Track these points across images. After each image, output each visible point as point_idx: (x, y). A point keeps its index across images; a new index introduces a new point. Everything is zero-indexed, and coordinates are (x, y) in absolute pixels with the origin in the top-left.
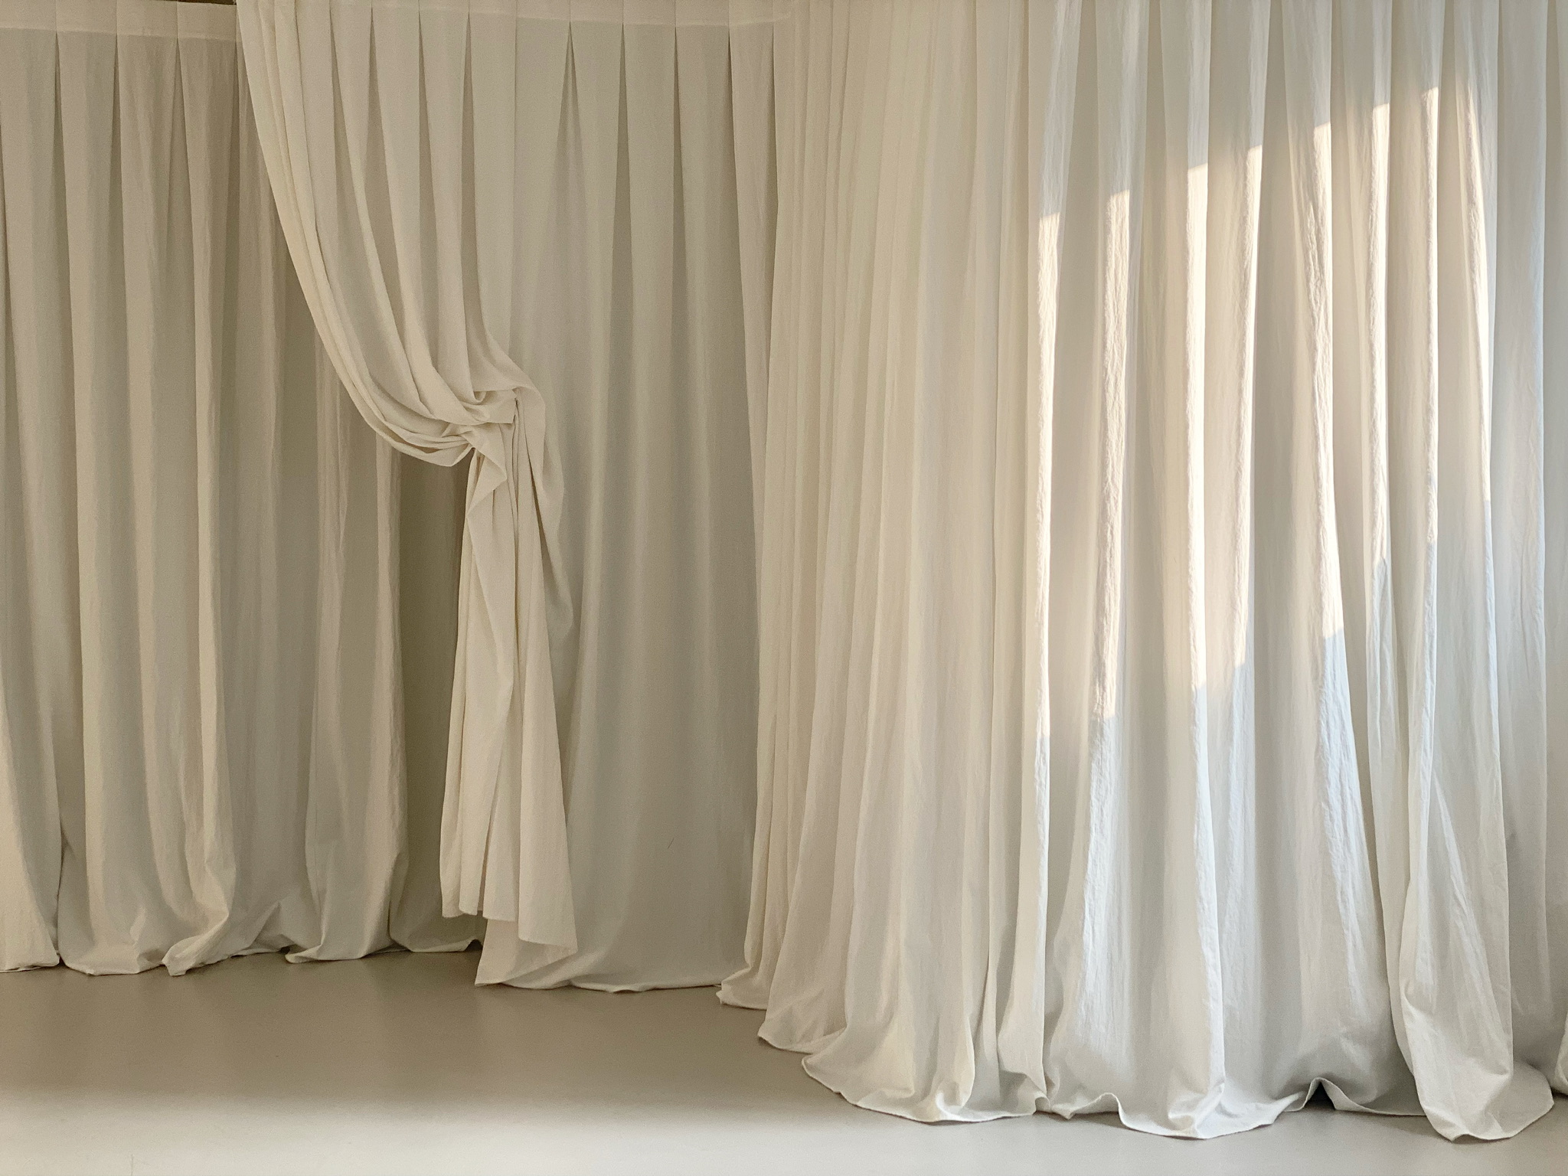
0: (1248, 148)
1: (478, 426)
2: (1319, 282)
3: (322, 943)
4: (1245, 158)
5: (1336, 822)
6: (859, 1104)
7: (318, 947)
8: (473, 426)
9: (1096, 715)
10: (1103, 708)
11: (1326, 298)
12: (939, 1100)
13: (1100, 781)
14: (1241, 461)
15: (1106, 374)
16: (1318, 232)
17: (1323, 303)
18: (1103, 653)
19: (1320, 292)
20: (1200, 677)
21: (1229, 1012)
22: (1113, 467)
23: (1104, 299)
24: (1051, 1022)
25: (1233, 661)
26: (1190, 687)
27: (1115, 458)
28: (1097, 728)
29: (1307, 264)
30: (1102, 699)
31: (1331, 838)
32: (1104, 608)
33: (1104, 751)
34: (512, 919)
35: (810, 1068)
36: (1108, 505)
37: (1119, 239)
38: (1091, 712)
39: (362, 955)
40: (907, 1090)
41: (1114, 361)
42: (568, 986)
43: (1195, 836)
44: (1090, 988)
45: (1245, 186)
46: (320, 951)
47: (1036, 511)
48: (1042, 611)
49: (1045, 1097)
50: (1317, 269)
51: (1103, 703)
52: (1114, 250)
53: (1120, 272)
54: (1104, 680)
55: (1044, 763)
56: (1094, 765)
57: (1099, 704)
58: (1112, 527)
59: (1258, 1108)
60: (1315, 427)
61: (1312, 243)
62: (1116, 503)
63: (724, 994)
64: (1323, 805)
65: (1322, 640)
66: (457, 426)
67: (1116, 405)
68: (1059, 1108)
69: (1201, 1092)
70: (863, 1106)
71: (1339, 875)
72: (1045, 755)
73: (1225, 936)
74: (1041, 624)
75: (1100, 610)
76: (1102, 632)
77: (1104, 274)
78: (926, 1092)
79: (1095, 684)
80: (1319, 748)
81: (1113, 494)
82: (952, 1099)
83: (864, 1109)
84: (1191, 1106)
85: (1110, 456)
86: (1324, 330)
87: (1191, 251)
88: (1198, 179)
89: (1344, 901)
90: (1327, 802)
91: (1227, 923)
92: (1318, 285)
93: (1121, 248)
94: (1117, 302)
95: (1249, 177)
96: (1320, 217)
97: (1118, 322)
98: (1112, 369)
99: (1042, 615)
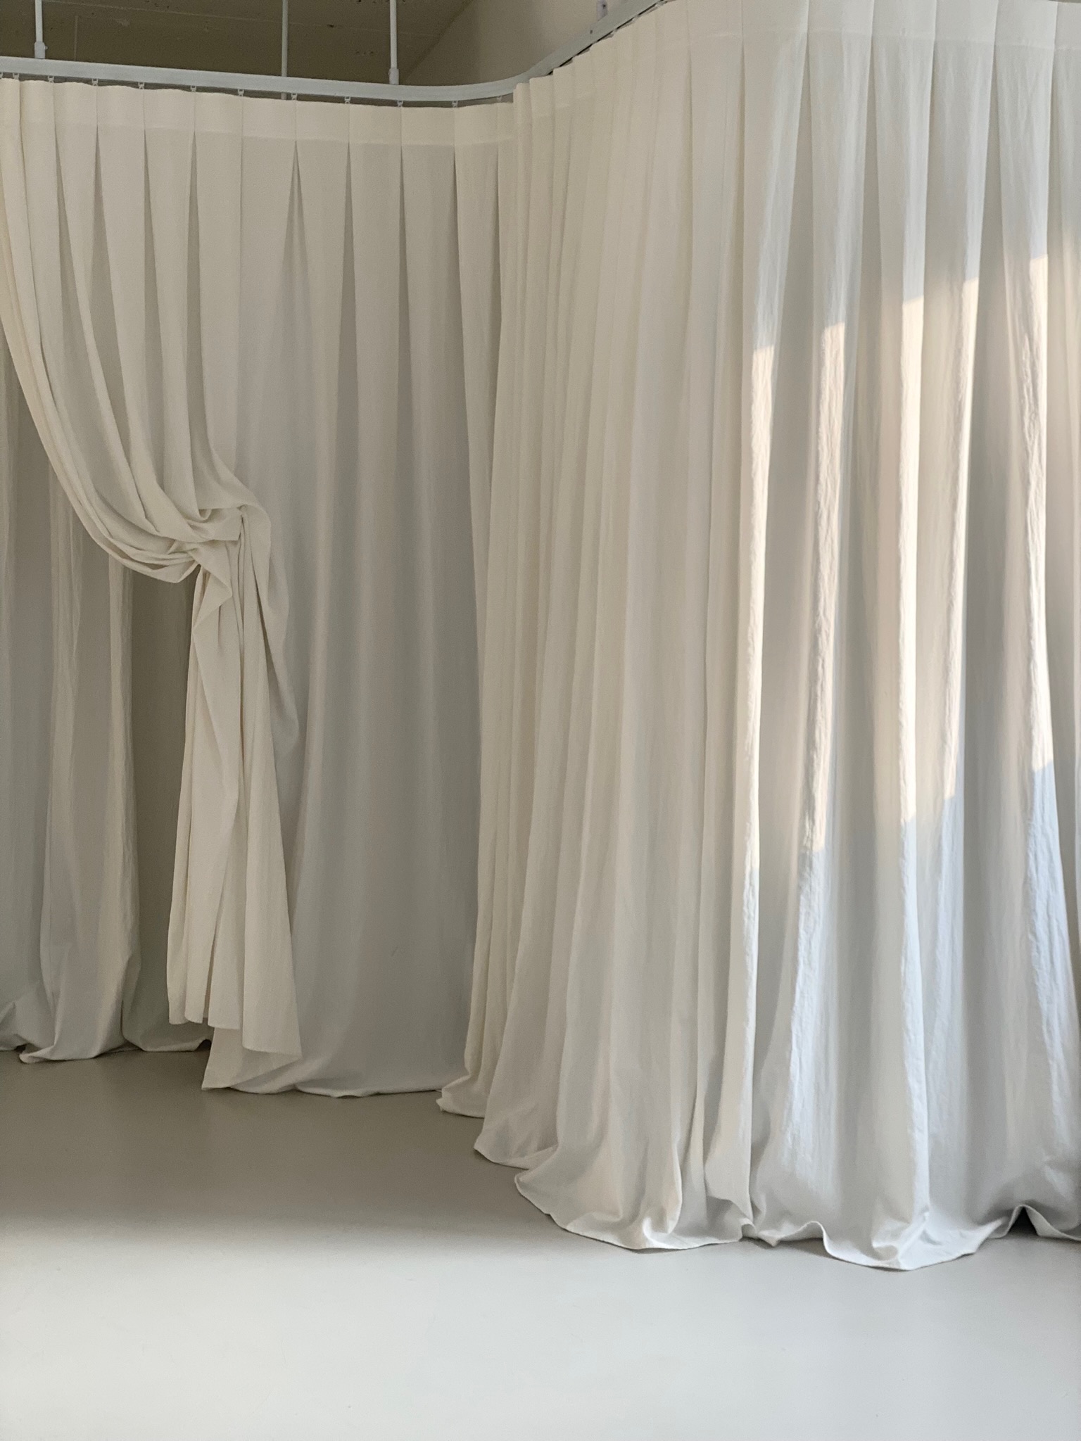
0: (964, 279)
1: (205, 543)
2: (1033, 415)
3: (55, 1043)
4: (961, 289)
5: (1042, 954)
6: (568, 1228)
7: (52, 1047)
8: (200, 543)
9: (806, 847)
10: (812, 841)
11: (1040, 431)
12: (646, 1227)
13: (809, 913)
14: (953, 594)
15: (819, 508)
16: (1033, 366)
17: (1037, 437)
18: (812, 787)
19: (1034, 425)
20: (910, 809)
21: (934, 1139)
22: (825, 601)
23: (817, 432)
24: (758, 1151)
25: (943, 795)
26: (899, 822)
27: (827, 591)
28: (805, 860)
29: (1021, 397)
30: (812, 831)
31: (1037, 970)
32: (814, 742)
33: (813, 884)
34: (237, 1027)
35: (523, 1185)
36: (820, 639)
37: (833, 371)
38: (801, 845)
39: (95, 1053)
40: (615, 1213)
41: (826, 495)
42: (294, 1091)
43: (903, 968)
44: (796, 1117)
45: (960, 318)
46: (52, 1052)
47: (747, 644)
48: (752, 745)
49: (751, 1223)
50: (1032, 402)
51: (812, 836)
52: (828, 383)
53: (834, 405)
54: (813, 813)
55: (753, 895)
56: (802, 898)
57: (808, 837)
58: (823, 661)
59: (961, 1234)
60: (1027, 561)
61: (1027, 376)
62: (828, 636)
63: (444, 1101)
64: (1031, 937)
65: (1031, 774)
66: (182, 543)
67: (829, 539)
68: (765, 1234)
69: (905, 1219)
70: (572, 1231)
71: (1044, 1006)
72: (754, 887)
73: (931, 1066)
74: (751, 757)
75: (811, 744)
76: (812, 766)
77: (818, 406)
78: (634, 1217)
79: (805, 819)
80: (1027, 881)
81: (824, 627)
82: (659, 1225)
83: (573, 1233)
84: (895, 1235)
85: (822, 591)
86: (1037, 463)
87: (905, 385)
88: (913, 313)
89: (1049, 1032)
90: (1034, 934)
91: (934, 1053)
92: (1033, 418)
93: (835, 382)
94: (831, 436)
95: (964, 309)
96: (1035, 350)
97: (832, 455)
98: (825, 502)
99: (752, 748)
